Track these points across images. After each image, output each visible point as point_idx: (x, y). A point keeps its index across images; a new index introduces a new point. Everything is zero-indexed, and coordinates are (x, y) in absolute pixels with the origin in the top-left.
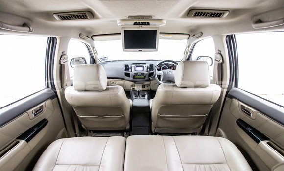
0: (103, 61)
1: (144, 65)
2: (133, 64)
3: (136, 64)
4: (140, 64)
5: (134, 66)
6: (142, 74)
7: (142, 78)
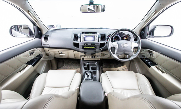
0: (52, 29)
1: (95, 35)
2: (83, 33)
3: (86, 33)
4: (90, 32)
5: (83, 35)
6: (93, 45)
7: (92, 49)
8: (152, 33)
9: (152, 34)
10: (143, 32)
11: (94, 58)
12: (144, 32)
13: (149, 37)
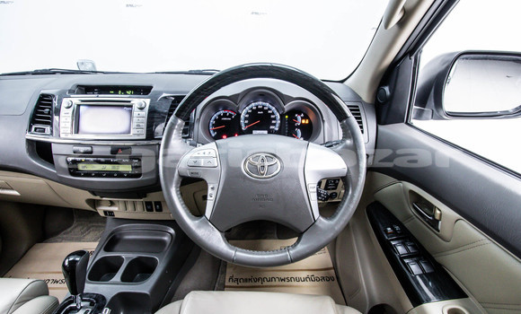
1: (137, 100)
7: (120, 175)
8: (432, 94)
9: (431, 102)
10: (387, 89)
11: (160, 210)
12: (393, 91)
13: (419, 116)
